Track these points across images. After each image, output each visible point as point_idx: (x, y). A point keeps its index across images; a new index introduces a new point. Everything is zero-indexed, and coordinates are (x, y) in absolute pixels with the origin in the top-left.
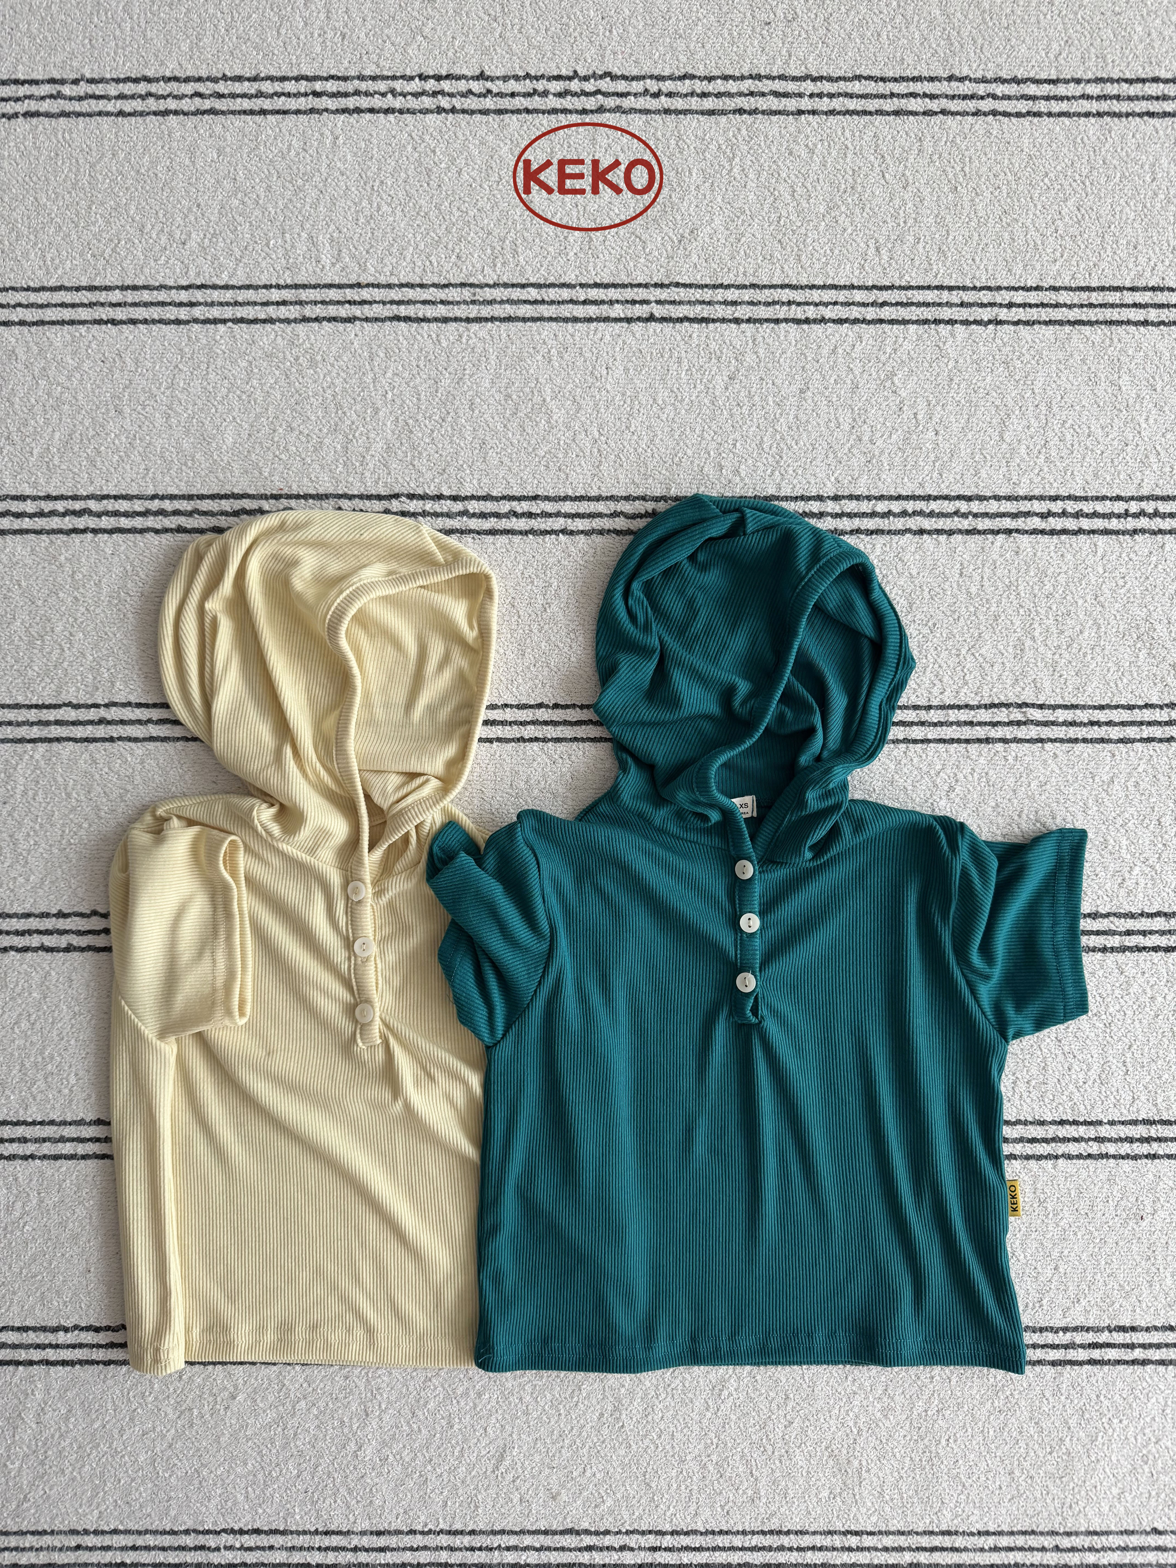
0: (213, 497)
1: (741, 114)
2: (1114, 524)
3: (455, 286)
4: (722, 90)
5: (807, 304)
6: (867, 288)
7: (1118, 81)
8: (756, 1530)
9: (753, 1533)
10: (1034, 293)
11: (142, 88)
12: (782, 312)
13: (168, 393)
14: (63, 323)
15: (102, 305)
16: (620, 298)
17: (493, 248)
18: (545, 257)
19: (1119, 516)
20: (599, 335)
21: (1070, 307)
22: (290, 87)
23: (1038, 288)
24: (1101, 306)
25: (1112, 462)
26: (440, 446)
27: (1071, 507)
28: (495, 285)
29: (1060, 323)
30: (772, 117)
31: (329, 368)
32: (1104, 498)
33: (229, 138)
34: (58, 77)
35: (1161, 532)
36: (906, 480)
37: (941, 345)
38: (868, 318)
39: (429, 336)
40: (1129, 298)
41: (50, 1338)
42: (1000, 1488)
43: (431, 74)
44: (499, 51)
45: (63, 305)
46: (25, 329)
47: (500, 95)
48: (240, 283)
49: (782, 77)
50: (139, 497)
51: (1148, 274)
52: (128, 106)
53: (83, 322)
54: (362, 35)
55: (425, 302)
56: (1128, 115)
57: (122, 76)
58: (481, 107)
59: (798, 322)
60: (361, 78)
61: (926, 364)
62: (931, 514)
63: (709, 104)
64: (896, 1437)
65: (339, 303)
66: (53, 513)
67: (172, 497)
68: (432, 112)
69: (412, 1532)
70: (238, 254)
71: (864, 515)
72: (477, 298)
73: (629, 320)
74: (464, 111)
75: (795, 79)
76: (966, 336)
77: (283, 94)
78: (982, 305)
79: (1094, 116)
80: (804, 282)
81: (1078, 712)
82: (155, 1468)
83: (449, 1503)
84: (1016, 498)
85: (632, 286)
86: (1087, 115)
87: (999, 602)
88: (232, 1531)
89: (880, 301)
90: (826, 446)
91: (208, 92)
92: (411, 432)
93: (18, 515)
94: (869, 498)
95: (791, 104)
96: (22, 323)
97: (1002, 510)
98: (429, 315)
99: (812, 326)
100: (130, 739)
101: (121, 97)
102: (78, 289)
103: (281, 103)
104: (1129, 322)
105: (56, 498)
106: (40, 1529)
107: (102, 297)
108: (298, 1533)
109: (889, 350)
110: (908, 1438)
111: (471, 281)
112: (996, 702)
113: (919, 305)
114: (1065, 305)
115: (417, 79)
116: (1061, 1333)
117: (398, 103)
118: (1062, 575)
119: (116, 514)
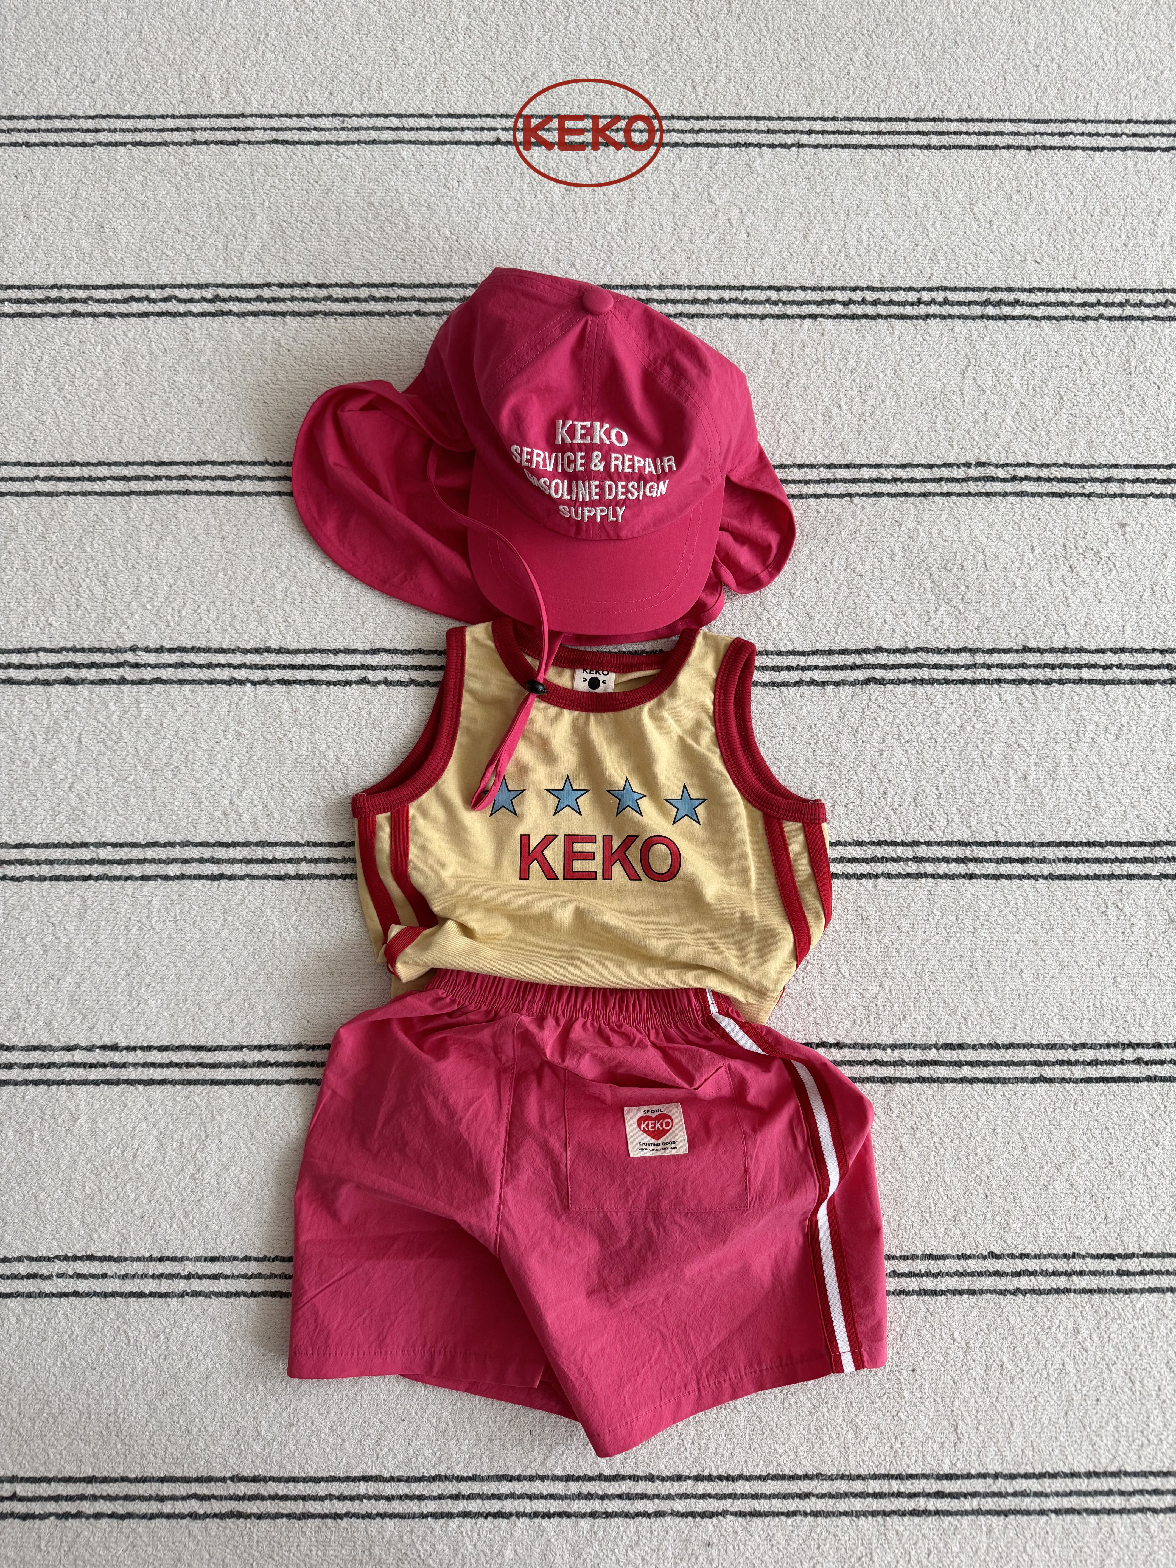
2: (908, 310)
3: (327, 116)
6: (686, 119)
13: (72, 202)
15: (19, 131)
16: (471, 126)
17: (361, 86)
19: (912, 304)
20: (452, 155)
21: (863, 134)
23: (834, 119)
24: (889, 133)
25: (905, 258)
27: (870, 296)
29: (855, 147)
32: (898, 289)
35: (951, 317)
38: (687, 142)
40: (913, 127)
50: (40, 287)
51: (929, 107)
55: (300, 129)
61: (737, 179)
62: (745, 302)
65: (225, 129)
67: (69, 287)
70: (139, 89)
71: (684, 302)
72: (345, 125)
73: (478, 144)
78: (786, 132)
81: (882, 470)
84: (821, 289)
85: (481, 116)
87: (808, 376)
89: (696, 128)
90: (651, 244)
92: (284, 232)
94: (690, 287)
97: (808, 298)
104: (914, 146)
111: (341, 111)
112: (808, 463)
113: (731, 131)
114: (858, 132)
119: (19, 301)
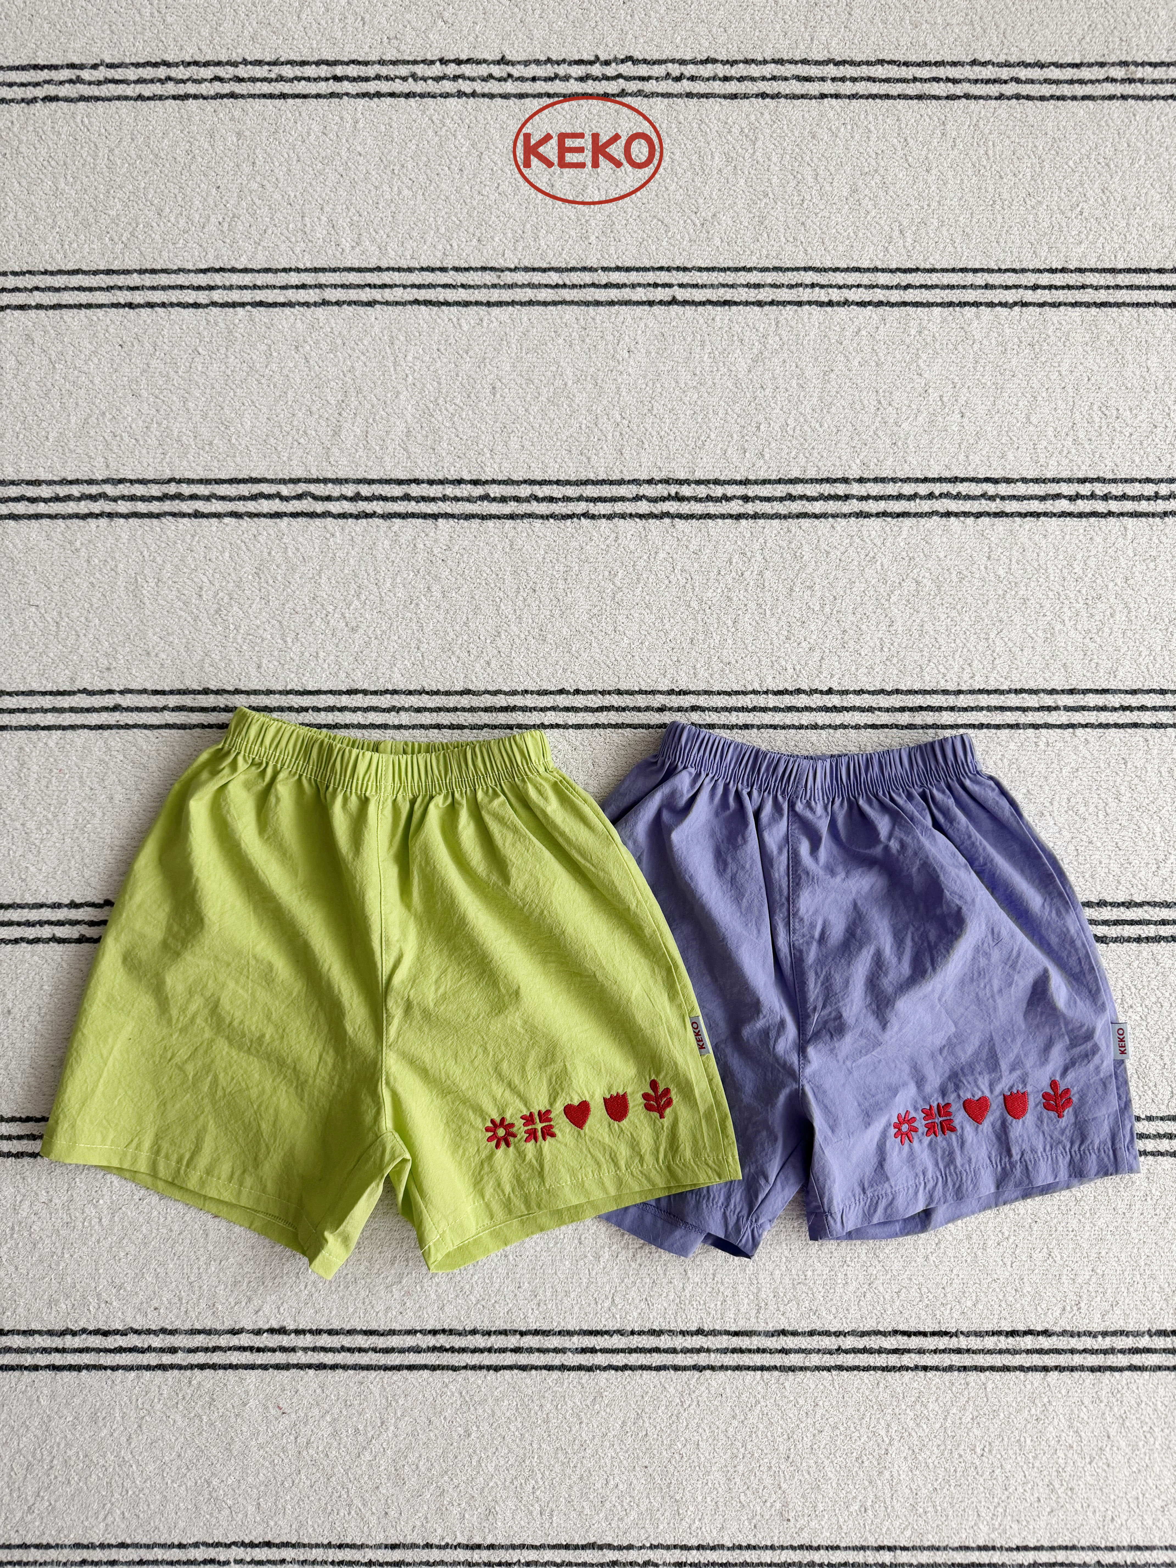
0: (231, 481)
1: (763, 98)
4: (745, 74)
5: (831, 286)
7: (1143, 64)
8: (785, 1545)
9: (782, 1548)
10: (1059, 275)
11: (162, 72)
12: (806, 295)
14: (80, 306)
18: (567, 241)
22: (310, 71)
26: (461, 429)
28: (516, 269)
30: (795, 101)
31: (349, 351)
33: (248, 122)
34: (77, 62)
36: (932, 462)
37: (966, 326)
39: (450, 319)
41: (58, 1342)
42: (1039, 1500)
43: (452, 58)
44: (520, 36)
45: (80, 289)
46: (42, 313)
47: (522, 79)
48: (259, 267)
49: (805, 62)
52: (147, 90)
53: (100, 306)
54: (384, 21)
56: (1152, 98)
57: (142, 61)
58: (501, 91)
59: (821, 304)
60: (382, 62)
63: (732, 87)
64: (929, 1446)
66: (68, 498)
68: (452, 96)
69: (428, 1546)
74: (484, 95)
75: (817, 63)
76: (992, 318)
77: (304, 79)
79: (1118, 98)
80: (828, 264)
82: (163, 1478)
83: (467, 1516)
86: (1111, 98)
88: (243, 1544)
91: (228, 76)
93: (33, 500)
95: (814, 88)
96: (39, 307)
98: (450, 299)
99: (836, 308)
100: (145, 727)
101: (140, 81)
102: (96, 273)
103: (301, 87)
105: (71, 482)
106: (45, 1543)
107: (120, 280)
108: (311, 1546)
109: (913, 332)
110: (942, 1448)
115: (438, 63)
116: (1100, 1338)
117: (420, 87)
118: (1092, 558)
